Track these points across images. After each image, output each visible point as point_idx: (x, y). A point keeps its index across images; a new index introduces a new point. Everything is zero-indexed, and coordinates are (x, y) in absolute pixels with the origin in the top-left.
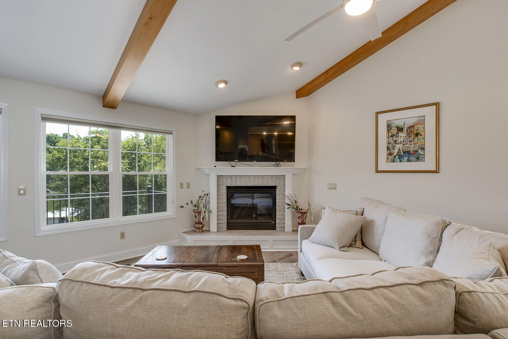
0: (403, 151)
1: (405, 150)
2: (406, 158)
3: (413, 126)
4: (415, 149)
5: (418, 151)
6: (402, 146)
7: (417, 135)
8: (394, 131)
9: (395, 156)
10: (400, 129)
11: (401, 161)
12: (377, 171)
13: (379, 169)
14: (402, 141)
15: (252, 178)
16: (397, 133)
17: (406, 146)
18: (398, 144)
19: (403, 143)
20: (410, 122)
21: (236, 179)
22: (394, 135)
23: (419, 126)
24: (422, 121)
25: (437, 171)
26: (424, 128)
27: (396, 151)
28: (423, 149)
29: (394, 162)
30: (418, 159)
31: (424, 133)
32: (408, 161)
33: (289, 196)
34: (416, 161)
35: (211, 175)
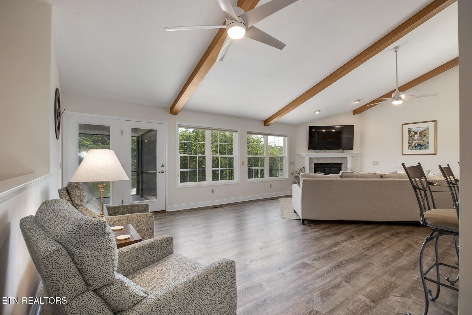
0: (417, 144)
1: (418, 144)
2: (419, 148)
3: (423, 132)
4: (424, 143)
5: (425, 144)
6: (417, 142)
7: (425, 136)
8: (412, 134)
9: (413, 147)
10: (416, 133)
11: (416, 149)
12: (403, 155)
13: (404, 153)
14: (417, 139)
15: (329, 159)
16: (414, 135)
17: (419, 141)
18: (414, 140)
19: (417, 140)
20: (421, 130)
21: (320, 160)
22: (412, 136)
23: (426, 132)
24: (427, 129)
25: (435, 154)
26: (428, 133)
27: (413, 144)
28: (428, 143)
29: (412, 149)
30: (425, 148)
31: (429, 135)
32: (420, 149)
33: (350, 168)
34: (424, 149)
35: (306, 158)
